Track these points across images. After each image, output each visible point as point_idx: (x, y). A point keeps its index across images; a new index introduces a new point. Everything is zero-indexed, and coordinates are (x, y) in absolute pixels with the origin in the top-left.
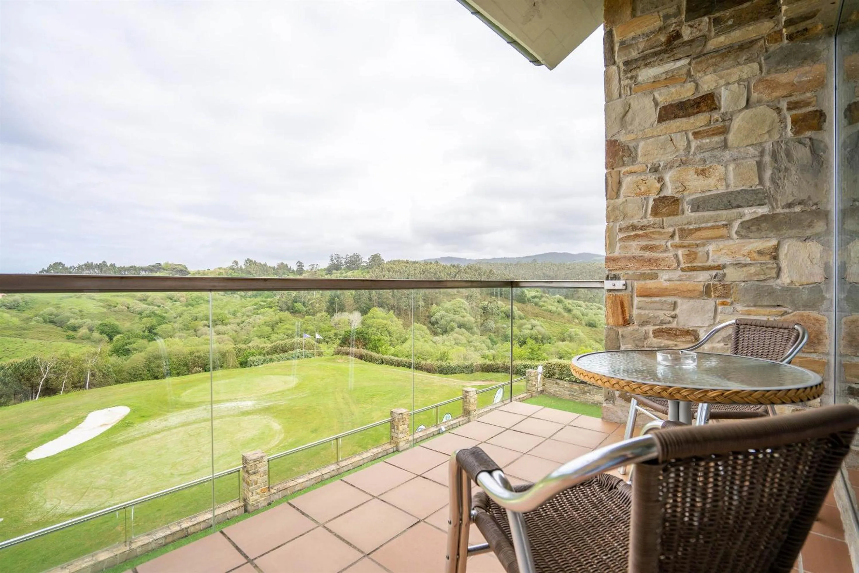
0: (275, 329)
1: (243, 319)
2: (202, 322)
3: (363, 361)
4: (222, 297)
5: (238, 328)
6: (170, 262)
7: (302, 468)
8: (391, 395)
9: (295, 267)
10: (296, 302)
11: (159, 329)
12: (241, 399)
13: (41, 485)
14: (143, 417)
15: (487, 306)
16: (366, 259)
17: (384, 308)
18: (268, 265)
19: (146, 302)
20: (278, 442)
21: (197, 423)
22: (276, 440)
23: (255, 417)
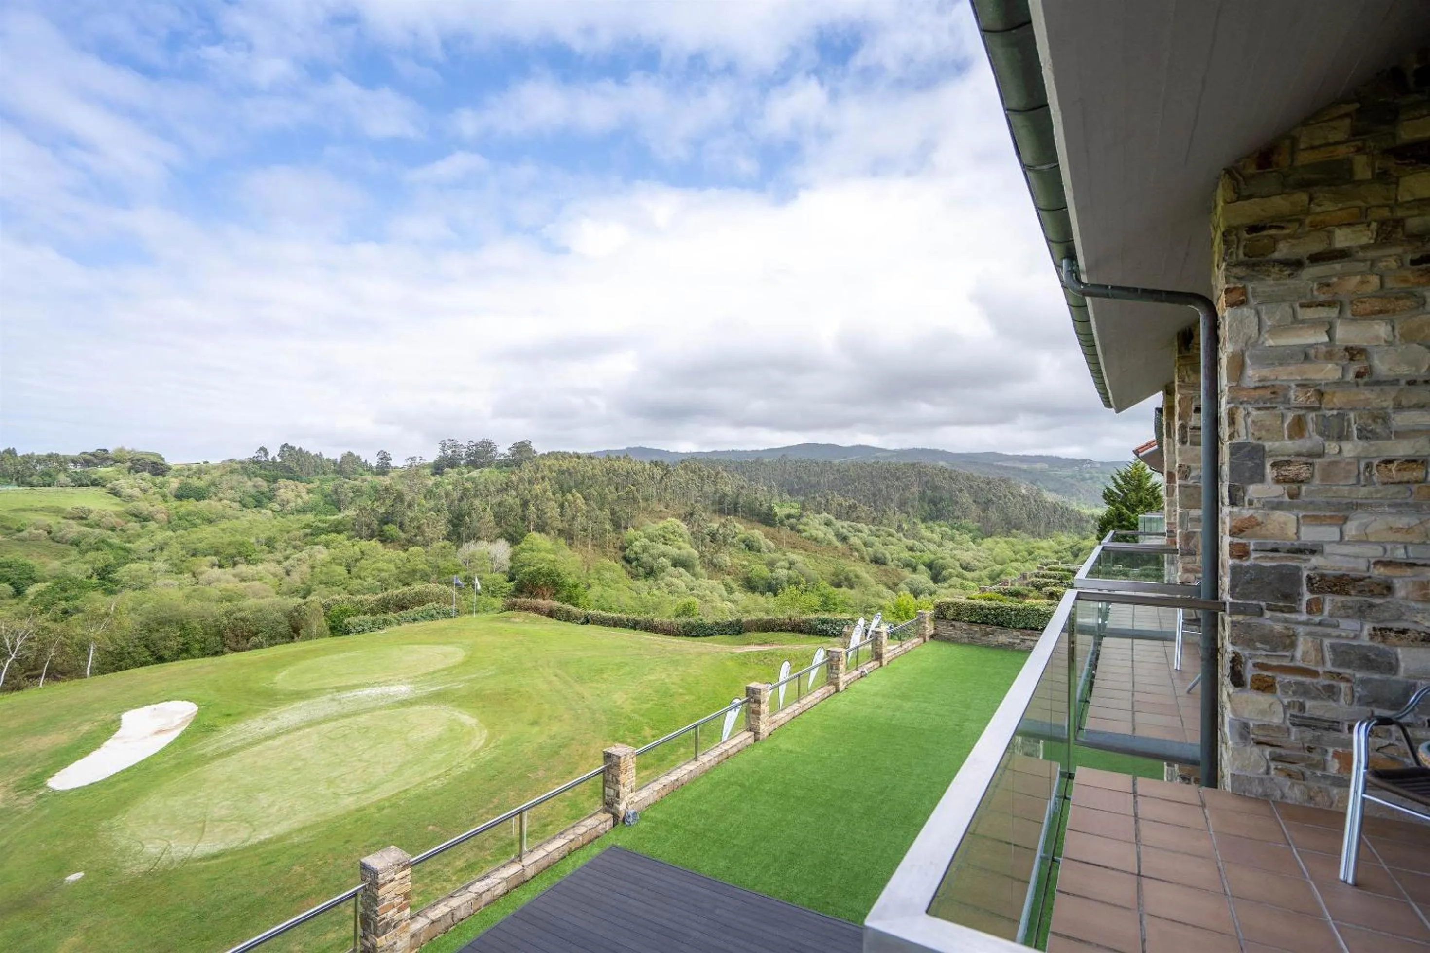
0: (354, 571)
1: (288, 552)
2: (209, 558)
3: (554, 621)
4: (239, 514)
5: (279, 570)
6: (128, 448)
7: (541, 773)
8: (627, 668)
9: (374, 462)
10: (386, 523)
11: (122, 573)
12: (385, 681)
13: (115, 822)
14: (229, 715)
15: (718, 530)
16: (503, 449)
17: (548, 534)
18: (325, 457)
19: (84, 522)
20: (483, 741)
21: (331, 720)
22: (478, 738)
23: (424, 708)
